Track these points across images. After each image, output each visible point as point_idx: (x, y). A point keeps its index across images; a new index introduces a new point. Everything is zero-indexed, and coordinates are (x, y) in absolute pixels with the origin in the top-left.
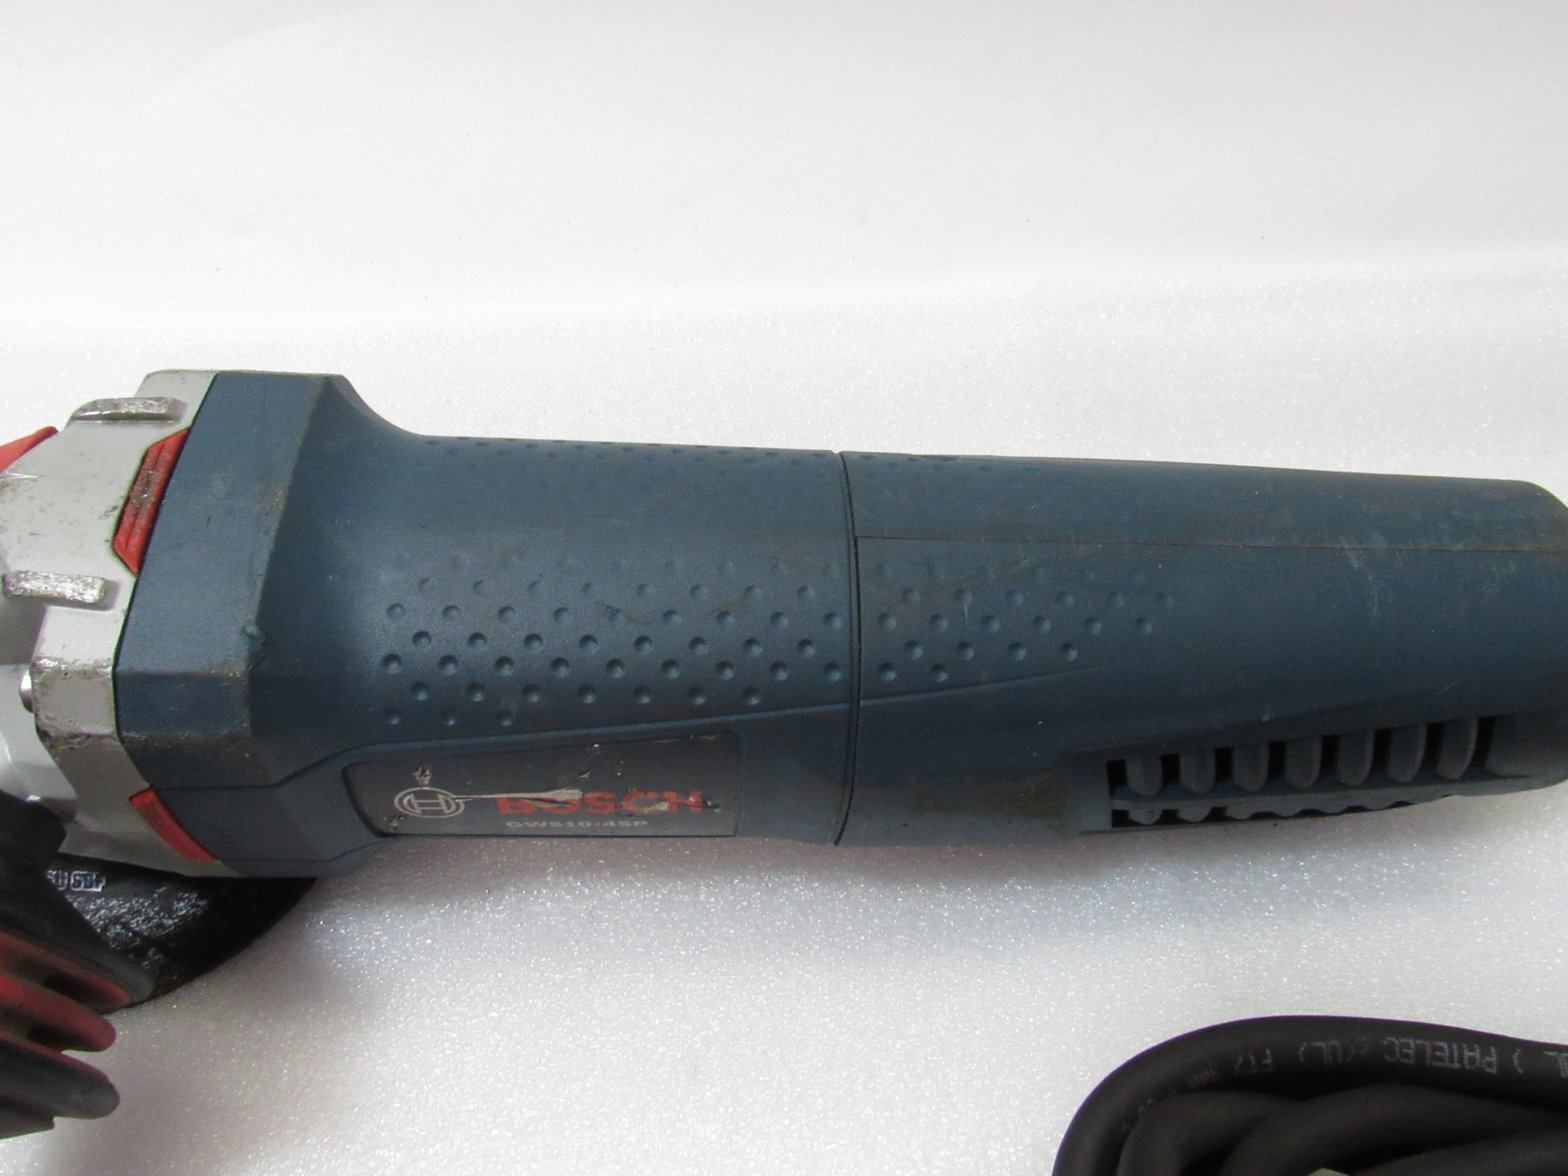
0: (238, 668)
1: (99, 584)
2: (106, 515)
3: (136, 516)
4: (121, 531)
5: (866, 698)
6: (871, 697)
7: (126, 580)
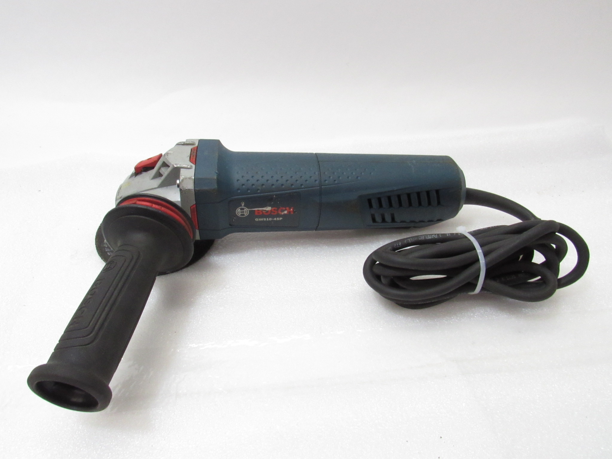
0: (215, 177)
1: (190, 165)
2: (188, 157)
3: (193, 157)
4: (191, 159)
5: (322, 186)
6: (324, 186)
7: (194, 166)
